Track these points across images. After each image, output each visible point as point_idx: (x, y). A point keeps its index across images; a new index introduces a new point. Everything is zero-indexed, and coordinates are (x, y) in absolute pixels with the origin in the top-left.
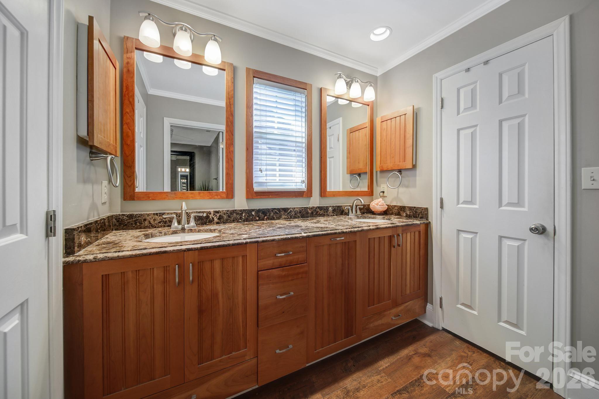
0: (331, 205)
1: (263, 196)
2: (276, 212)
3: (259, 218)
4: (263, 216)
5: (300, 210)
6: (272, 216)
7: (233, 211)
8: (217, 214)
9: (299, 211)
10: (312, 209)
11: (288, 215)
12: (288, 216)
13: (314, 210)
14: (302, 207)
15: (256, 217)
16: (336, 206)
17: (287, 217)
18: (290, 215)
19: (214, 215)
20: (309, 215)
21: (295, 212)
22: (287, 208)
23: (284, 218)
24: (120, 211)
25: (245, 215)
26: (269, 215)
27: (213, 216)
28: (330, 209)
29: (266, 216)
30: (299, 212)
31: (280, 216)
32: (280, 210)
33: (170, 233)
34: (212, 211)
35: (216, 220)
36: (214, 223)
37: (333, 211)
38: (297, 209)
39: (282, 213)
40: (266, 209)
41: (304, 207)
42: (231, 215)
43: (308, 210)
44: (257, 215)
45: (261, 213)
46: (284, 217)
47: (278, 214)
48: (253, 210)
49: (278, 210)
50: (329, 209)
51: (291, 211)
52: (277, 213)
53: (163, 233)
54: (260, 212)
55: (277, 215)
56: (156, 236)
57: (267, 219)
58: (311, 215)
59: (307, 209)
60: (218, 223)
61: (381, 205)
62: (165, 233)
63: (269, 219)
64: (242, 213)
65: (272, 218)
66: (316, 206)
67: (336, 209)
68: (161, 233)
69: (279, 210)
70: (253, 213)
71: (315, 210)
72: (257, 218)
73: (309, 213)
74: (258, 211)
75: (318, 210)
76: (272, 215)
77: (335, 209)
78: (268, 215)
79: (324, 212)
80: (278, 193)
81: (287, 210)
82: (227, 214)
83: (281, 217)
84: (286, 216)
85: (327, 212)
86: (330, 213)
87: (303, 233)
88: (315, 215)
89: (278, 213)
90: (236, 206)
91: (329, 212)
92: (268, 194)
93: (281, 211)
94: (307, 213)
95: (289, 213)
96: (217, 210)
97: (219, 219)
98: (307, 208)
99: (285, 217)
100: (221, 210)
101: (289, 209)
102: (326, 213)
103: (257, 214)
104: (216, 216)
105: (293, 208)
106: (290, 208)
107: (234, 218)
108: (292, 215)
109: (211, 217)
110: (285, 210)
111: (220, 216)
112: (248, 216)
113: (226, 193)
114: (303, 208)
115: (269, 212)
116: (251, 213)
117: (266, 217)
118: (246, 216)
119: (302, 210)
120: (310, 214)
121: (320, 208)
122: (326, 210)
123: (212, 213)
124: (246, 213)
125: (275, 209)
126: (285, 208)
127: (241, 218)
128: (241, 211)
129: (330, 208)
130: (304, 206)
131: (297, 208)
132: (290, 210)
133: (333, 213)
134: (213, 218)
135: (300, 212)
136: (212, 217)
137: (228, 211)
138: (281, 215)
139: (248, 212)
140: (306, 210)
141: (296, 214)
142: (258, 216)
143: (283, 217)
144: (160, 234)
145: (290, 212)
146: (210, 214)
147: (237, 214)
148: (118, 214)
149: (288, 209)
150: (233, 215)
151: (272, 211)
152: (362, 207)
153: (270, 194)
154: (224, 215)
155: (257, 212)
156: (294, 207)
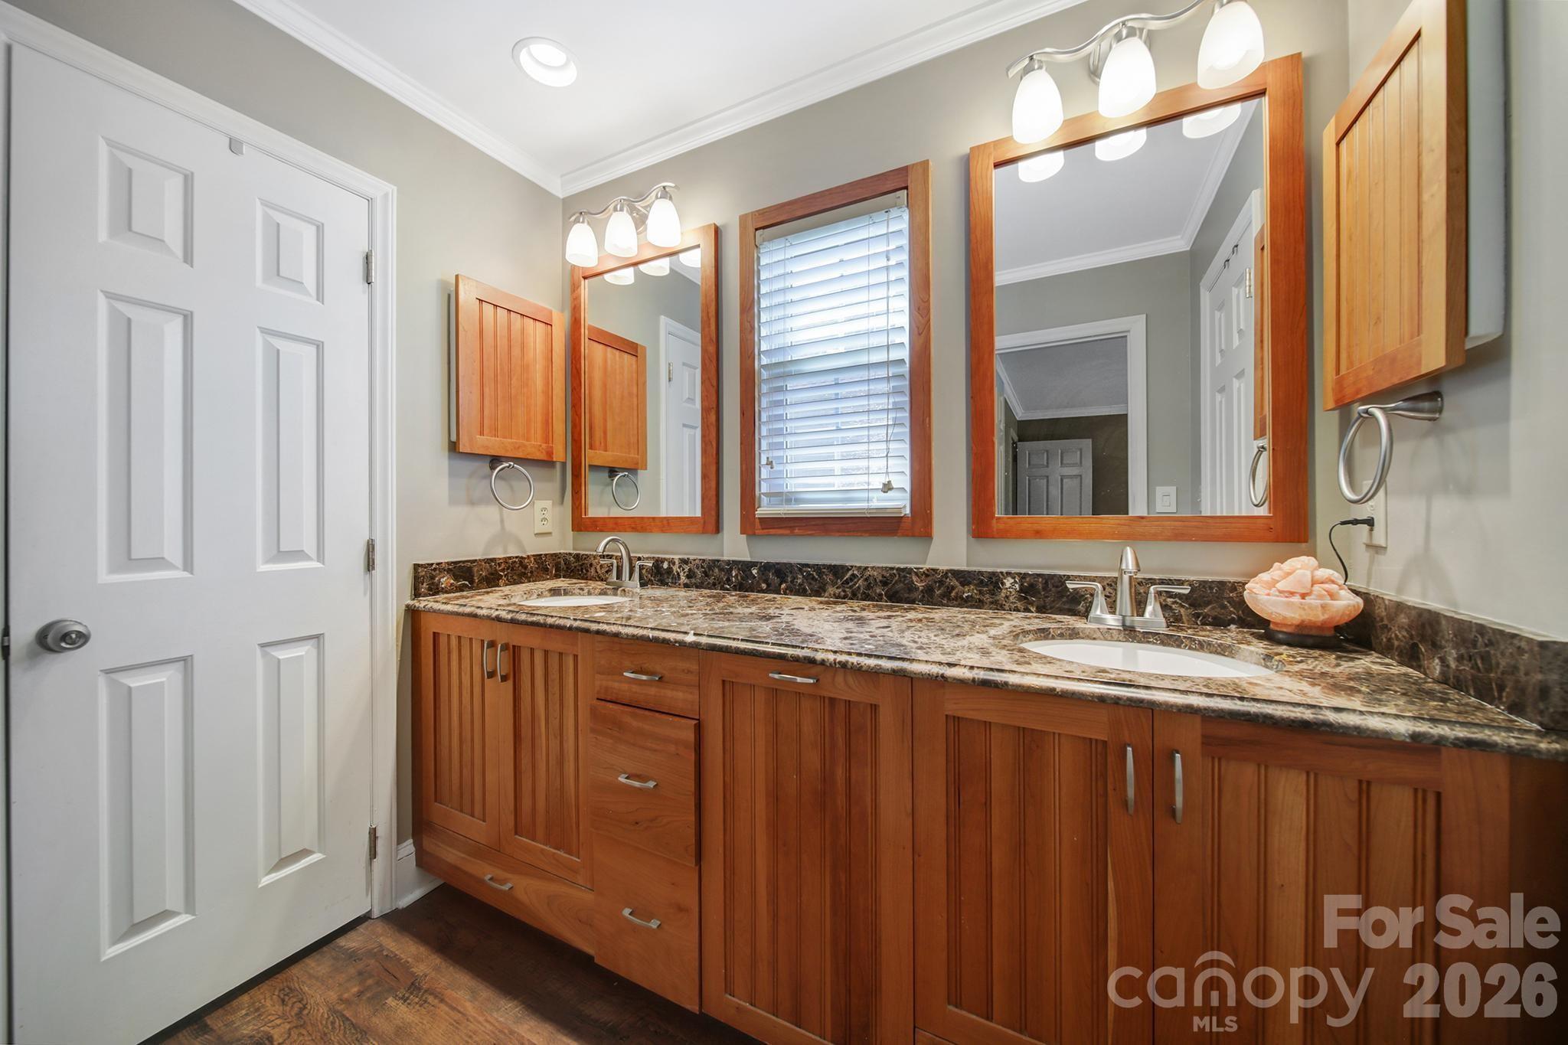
0: (1013, 571)
1: (778, 528)
2: (809, 574)
3: (768, 585)
4: (777, 580)
5: (883, 576)
6: (800, 585)
7: (714, 561)
8: (685, 566)
9: (881, 578)
10: (927, 576)
11: (846, 586)
12: (844, 591)
13: (936, 582)
14: (892, 569)
15: (761, 582)
16: (1039, 575)
17: (843, 594)
18: (851, 587)
19: (679, 568)
20: (917, 595)
21: (866, 580)
22: (843, 567)
23: (834, 595)
24: (572, 548)
25: (736, 575)
26: (792, 582)
27: (679, 570)
28: (1008, 585)
29: (786, 582)
30: (881, 581)
31: (820, 587)
32: (820, 569)
33: (596, 592)
34: (676, 557)
35: (683, 579)
36: (680, 584)
37: (1021, 591)
38: (875, 573)
39: (828, 578)
40: (785, 564)
41: (899, 569)
42: (709, 571)
43: (915, 578)
44: (764, 578)
45: (773, 574)
46: (832, 593)
47: (816, 580)
48: (753, 564)
49: (814, 571)
50: (1003, 584)
51: (853, 575)
52: (813, 578)
53: (586, 591)
54: (769, 571)
55: (812, 582)
56: (573, 594)
57: (788, 591)
58: (923, 596)
59: (910, 574)
60: (686, 586)
61: (1292, 594)
62: (589, 591)
63: (791, 591)
64: (731, 569)
65: (799, 590)
66: (945, 568)
67: (1040, 586)
68: (582, 589)
69: (818, 568)
70: (754, 572)
71: (941, 583)
72: (764, 586)
73: (917, 589)
74: (766, 568)
75: (954, 582)
76: (799, 581)
77: (1032, 586)
78: (789, 579)
79: (980, 591)
80: (818, 522)
81: (841, 571)
82: (702, 567)
83: (825, 591)
84: (840, 590)
85: (992, 593)
86: (1007, 597)
87: (692, 632)
88: (943, 596)
89: (817, 577)
90: (725, 552)
91: (1003, 595)
92: (792, 525)
93: (824, 572)
94: (911, 588)
95: (847, 582)
96: (686, 557)
97: (688, 577)
98: (910, 571)
99: (837, 591)
100: (692, 557)
101: (848, 570)
102: (987, 596)
103: (763, 574)
104: (683, 570)
105: (860, 567)
106: (852, 566)
107: (715, 579)
108: (859, 587)
109: (674, 572)
110: (837, 571)
111: (690, 570)
112: (742, 578)
113: (702, 521)
114: (895, 571)
115: (791, 572)
116: (750, 570)
117: (783, 586)
118: (739, 578)
119: (890, 575)
120: (922, 591)
121: (963, 577)
122: (987, 585)
123: (677, 563)
124: (739, 569)
125: (807, 565)
126: (835, 566)
127: (728, 580)
128: (728, 563)
129: (1008, 582)
130: (897, 566)
131: (872, 568)
132: (850, 573)
133: (1020, 599)
134: (678, 574)
135: (884, 583)
136: (677, 572)
137: (704, 561)
138: (825, 585)
139: (744, 567)
140: (905, 577)
141: (869, 587)
142: (766, 581)
143: (831, 590)
144: (581, 592)
145: (851, 580)
146: (674, 564)
147: (721, 570)
148: (568, 552)
149: (845, 569)
150: (713, 571)
151: (800, 570)
152: (1186, 592)
153: (796, 524)
154: (696, 570)
155: (762, 569)
156: (864, 565)
